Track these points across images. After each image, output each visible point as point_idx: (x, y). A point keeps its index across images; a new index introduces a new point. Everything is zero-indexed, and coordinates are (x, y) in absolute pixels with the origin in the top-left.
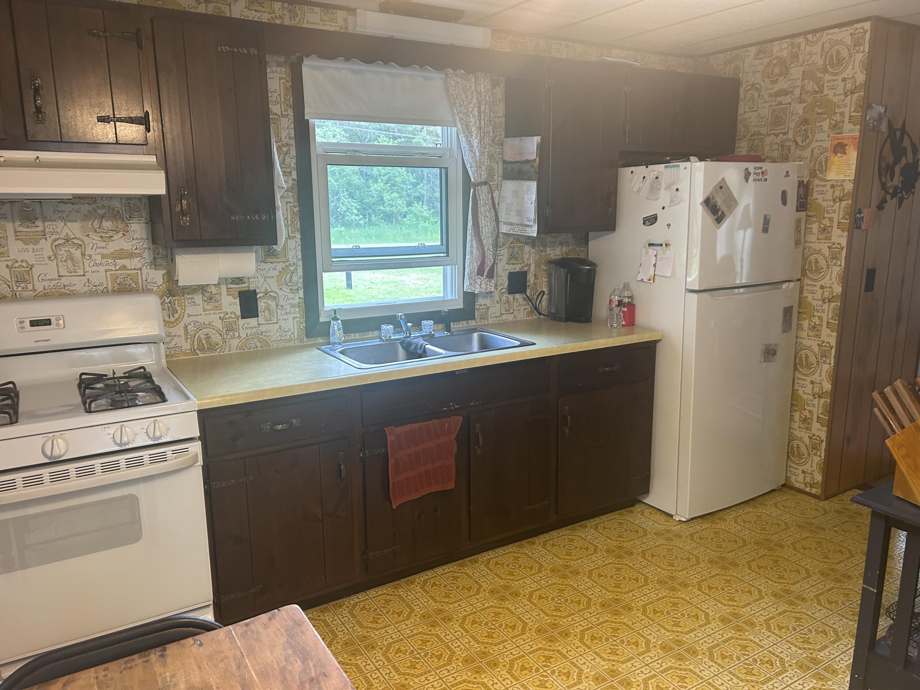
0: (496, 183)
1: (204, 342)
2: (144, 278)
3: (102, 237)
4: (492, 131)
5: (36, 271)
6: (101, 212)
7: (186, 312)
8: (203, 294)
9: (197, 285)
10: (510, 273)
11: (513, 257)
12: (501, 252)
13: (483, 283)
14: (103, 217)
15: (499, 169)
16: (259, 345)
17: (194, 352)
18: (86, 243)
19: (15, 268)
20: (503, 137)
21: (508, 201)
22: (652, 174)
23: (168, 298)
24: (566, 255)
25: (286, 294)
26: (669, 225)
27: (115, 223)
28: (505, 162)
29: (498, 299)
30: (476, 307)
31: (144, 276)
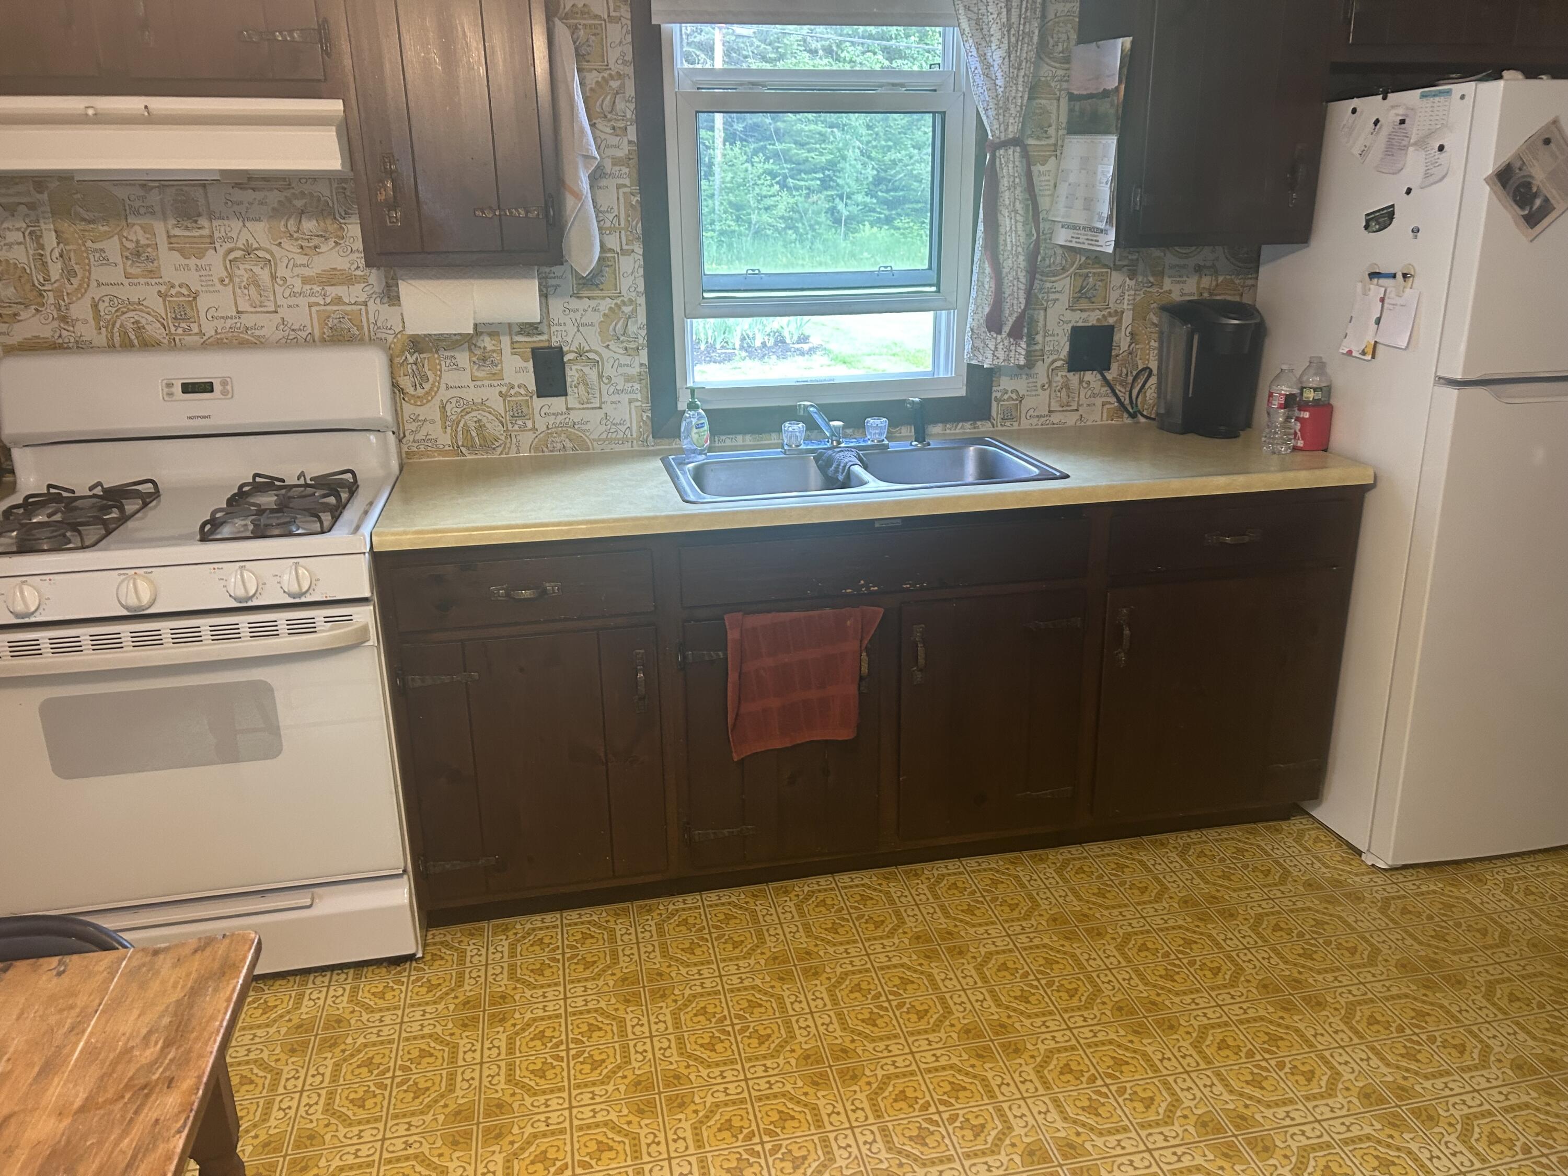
0: (1052, 141)
1: (474, 434)
2: (372, 320)
3: (302, 247)
4: (1037, 32)
5: (203, 303)
6: (299, 203)
7: (442, 381)
8: (470, 350)
9: (460, 334)
10: (1074, 329)
11: (1081, 296)
12: (1055, 285)
13: (1000, 346)
14: (303, 212)
15: (1059, 112)
16: (569, 445)
17: (457, 450)
18: (278, 256)
19: (172, 296)
20: (1073, 43)
21: (1072, 178)
22: (1393, 112)
23: (412, 355)
24: (1211, 294)
25: (616, 356)
26: (1416, 231)
27: (322, 224)
28: (1072, 97)
29: (1045, 381)
30: (994, 394)
31: (371, 316)
